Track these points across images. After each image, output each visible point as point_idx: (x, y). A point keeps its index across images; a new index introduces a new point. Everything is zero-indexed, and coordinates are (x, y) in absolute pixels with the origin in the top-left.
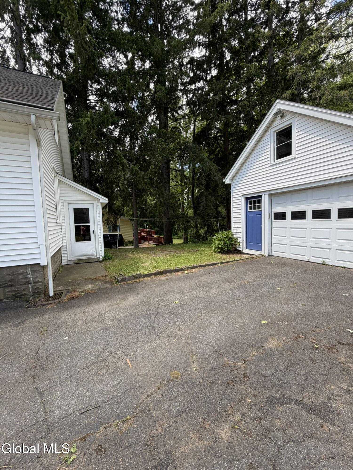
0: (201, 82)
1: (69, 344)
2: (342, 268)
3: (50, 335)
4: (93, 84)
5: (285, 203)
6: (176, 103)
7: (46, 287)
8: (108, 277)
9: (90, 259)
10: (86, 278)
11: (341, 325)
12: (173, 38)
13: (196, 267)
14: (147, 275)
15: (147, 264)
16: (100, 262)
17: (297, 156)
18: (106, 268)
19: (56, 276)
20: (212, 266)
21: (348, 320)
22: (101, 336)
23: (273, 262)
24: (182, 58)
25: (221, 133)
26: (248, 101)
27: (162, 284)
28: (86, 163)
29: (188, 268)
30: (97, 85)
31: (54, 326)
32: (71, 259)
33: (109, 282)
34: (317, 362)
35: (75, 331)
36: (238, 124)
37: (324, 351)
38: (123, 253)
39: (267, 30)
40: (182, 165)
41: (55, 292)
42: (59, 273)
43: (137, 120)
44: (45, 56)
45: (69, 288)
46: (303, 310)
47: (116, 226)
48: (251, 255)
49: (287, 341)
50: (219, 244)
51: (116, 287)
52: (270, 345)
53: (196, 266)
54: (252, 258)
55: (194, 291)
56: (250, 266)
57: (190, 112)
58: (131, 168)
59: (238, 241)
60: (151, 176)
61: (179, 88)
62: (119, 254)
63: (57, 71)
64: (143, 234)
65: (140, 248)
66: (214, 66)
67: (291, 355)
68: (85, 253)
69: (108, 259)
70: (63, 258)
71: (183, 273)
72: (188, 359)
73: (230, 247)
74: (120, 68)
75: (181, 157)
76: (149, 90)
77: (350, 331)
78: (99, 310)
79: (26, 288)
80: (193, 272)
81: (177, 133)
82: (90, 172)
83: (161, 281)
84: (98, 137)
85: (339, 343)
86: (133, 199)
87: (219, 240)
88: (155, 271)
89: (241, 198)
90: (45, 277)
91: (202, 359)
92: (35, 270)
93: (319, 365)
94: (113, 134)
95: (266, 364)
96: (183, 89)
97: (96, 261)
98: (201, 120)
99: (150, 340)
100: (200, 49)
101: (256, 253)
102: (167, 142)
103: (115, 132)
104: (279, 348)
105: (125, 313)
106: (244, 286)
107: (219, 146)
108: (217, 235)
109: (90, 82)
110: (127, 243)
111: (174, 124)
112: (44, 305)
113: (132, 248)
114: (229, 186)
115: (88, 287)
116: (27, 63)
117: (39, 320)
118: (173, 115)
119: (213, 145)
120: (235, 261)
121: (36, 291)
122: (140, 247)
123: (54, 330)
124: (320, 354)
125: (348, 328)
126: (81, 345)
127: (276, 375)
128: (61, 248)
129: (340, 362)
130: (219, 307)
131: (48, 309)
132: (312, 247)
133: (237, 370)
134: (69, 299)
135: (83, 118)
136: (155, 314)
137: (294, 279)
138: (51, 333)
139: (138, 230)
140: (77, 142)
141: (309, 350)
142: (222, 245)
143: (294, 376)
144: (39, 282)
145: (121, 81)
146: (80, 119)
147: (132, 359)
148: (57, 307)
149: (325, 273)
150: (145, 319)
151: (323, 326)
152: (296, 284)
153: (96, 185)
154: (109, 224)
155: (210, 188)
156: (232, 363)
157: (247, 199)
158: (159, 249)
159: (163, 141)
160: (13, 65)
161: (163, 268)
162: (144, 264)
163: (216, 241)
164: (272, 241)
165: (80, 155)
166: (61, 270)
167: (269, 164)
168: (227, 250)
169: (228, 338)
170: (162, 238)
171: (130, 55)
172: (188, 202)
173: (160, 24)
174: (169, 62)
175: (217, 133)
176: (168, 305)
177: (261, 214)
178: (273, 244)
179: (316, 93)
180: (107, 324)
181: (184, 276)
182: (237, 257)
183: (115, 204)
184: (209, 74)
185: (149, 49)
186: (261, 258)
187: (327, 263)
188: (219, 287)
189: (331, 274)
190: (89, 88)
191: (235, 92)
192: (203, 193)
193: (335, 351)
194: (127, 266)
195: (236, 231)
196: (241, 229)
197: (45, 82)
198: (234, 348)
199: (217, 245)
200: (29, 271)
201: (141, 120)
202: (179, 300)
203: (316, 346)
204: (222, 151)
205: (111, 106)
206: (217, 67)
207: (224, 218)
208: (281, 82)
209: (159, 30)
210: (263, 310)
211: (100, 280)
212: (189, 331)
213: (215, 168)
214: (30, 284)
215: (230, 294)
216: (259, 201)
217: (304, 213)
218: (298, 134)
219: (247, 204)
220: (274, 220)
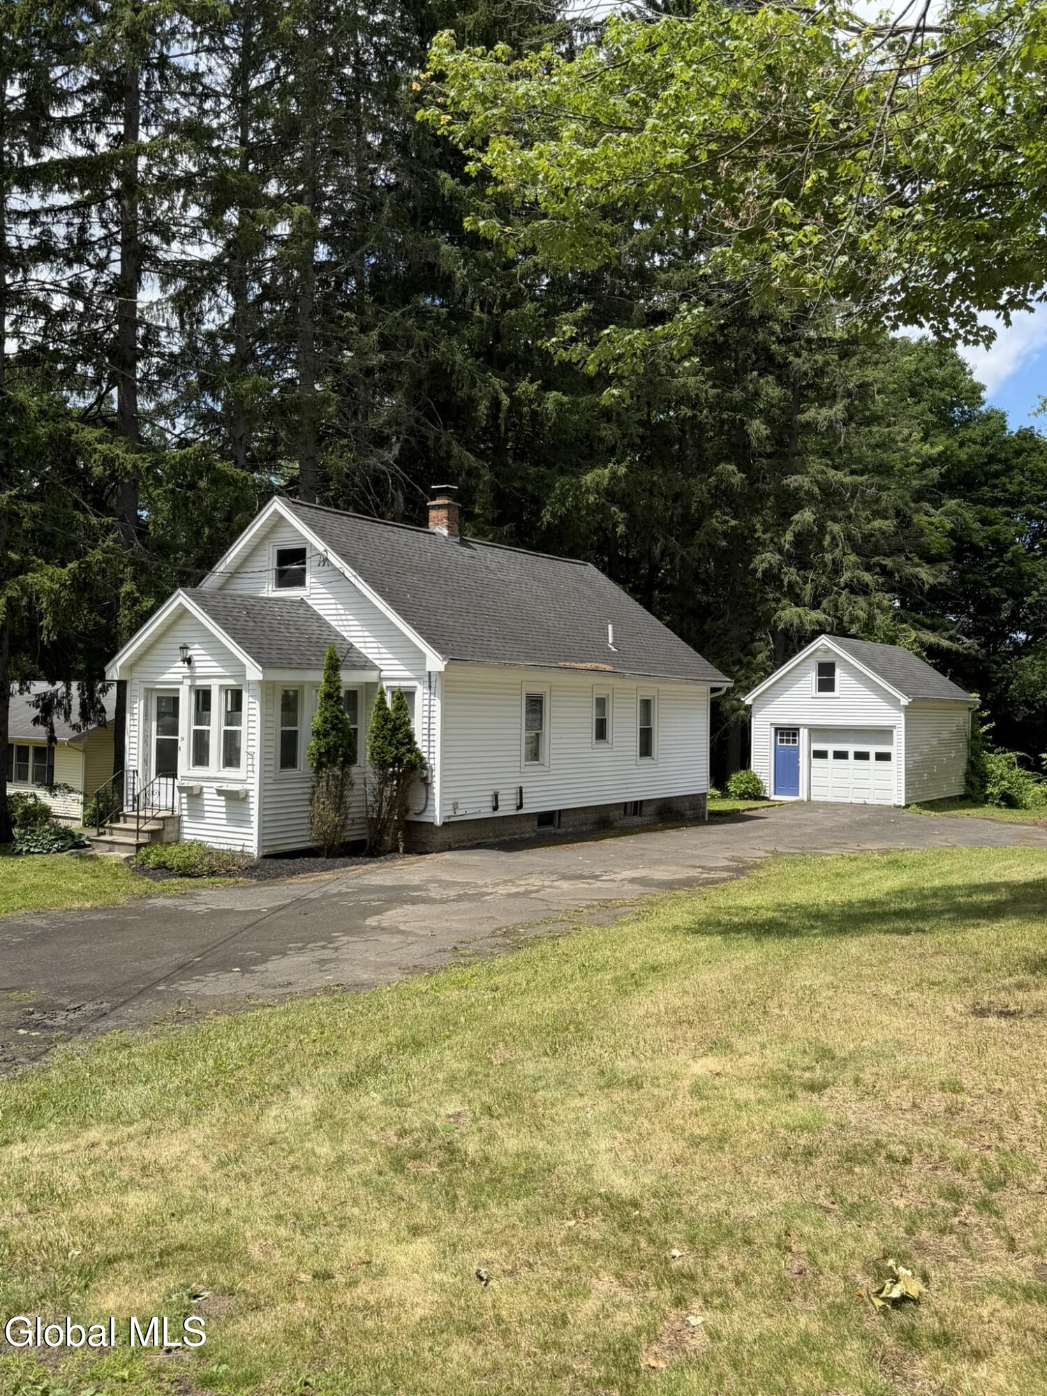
5: (827, 741)
17: (842, 696)
23: (812, 807)
48: (782, 801)
54: (783, 805)
59: (763, 785)
89: (767, 726)
101: (790, 799)
108: (733, 777)
114: (749, 708)
132: (854, 788)
142: (744, 790)
157: (777, 729)
164: (811, 783)
177: (797, 750)
178: (811, 786)
182: (765, 803)
186: (798, 804)
187: (867, 803)
195: (758, 770)
196: (766, 767)
216: (794, 735)
217: (846, 753)
218: (842, 675)
219: (776, 736)
220: (813, 758)
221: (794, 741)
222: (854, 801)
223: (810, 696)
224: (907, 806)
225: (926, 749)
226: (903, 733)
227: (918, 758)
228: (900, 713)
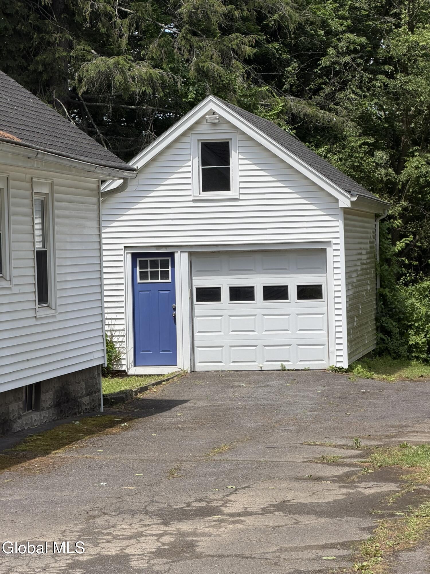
2: (306, 370)
5: (218, 271)
17: (242, 197)
89: (122, 252)
132: (265, 346)
157: (134, 256)
164: (195, 342)
167: (189, 195)
177: (174, 290)
178: (195, 348)
187: (287, 368)
216: (165, 265)
217: (250, 289)
218: (242, 162)
219: (134, 266)
220: (197, 301)
221: (165, 275)
222: (267, 366)
223: (190, 198)
224: (351, 368)
225: (355, 278)
226: (342, 253)
228: (338, 221)
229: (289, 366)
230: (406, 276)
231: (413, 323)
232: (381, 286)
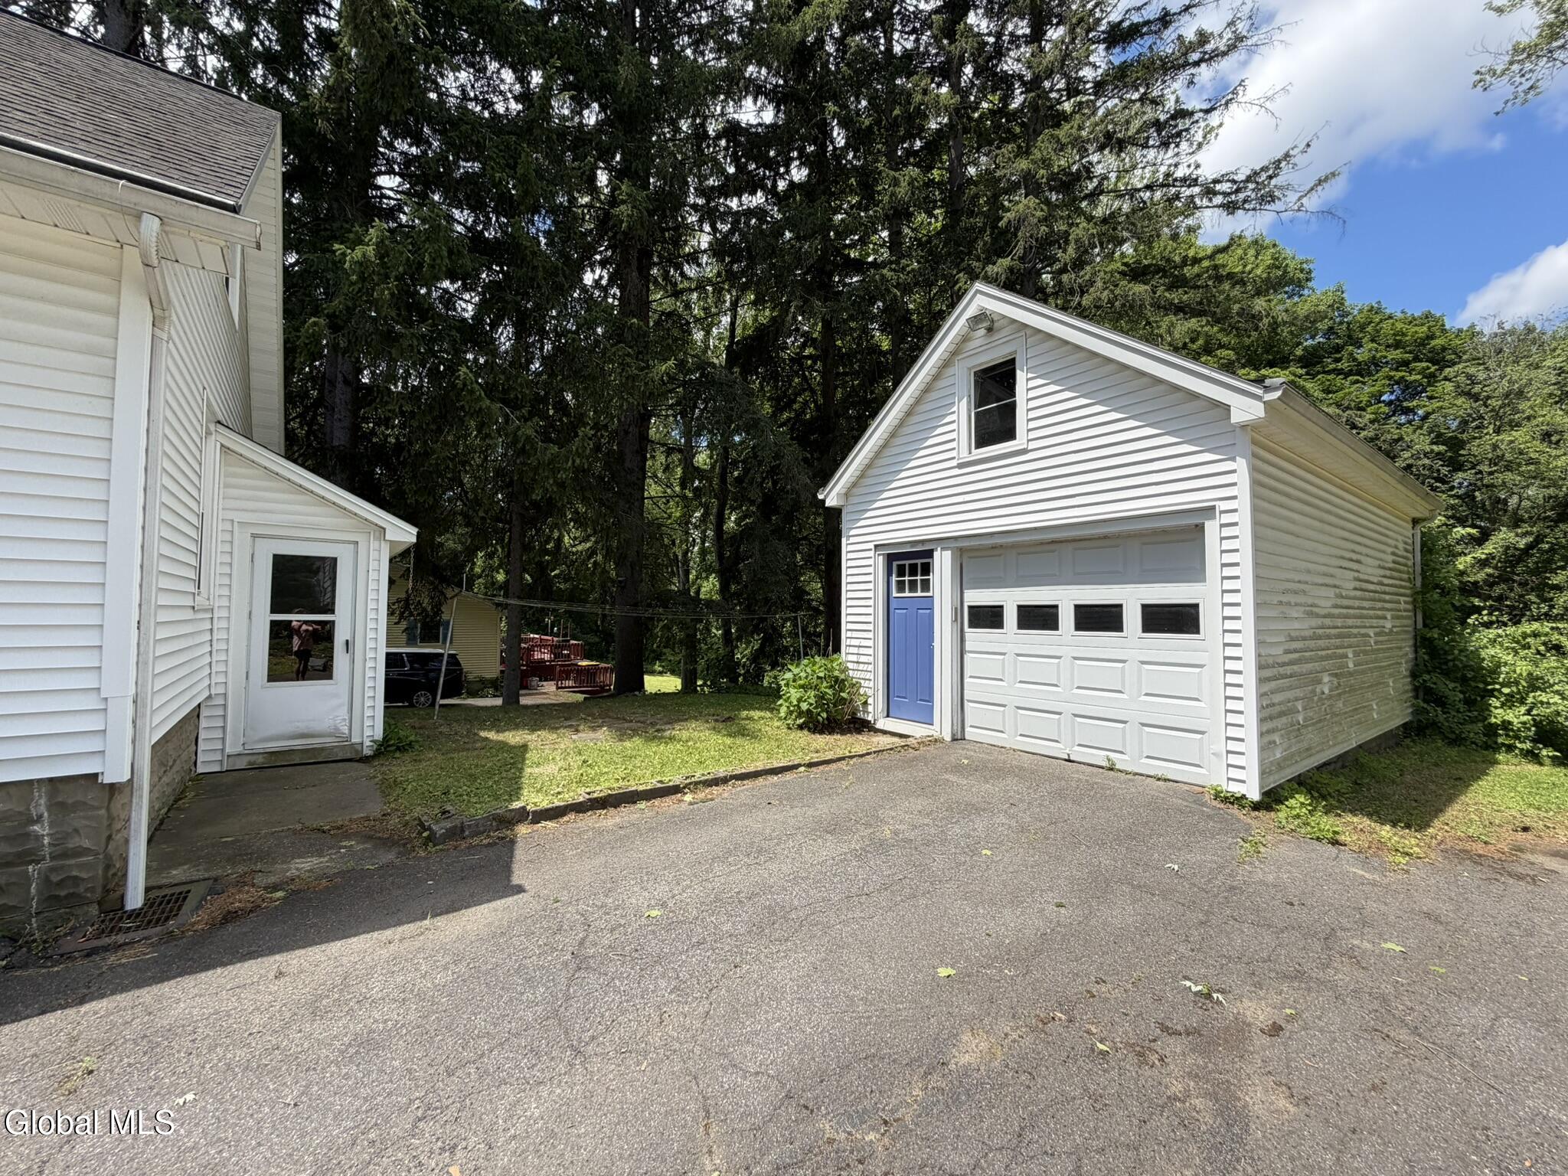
0: (759, 194)
1: (196, 1125)
2: (1159, 779)
3: (109, 1092)
4: (396, 139)
5: (999, 578)
6: (677, 242)
7: (111, 872)
8: (394, 821)
9: (323, 749)
10: (299, 827)
11: (1166, 969)
12: (679, 55)
13: (725, 780)
14: (547, 810)
15: (550, 769)
16: (365, 760)
17: (1032, 446)
18: (388, 787)
19: (162, 823)
20: (777, 774)
21: (1182, 949)
22: (347, 1077)
23: (966, 762)
24: (705, 118)
25: (815, 348)
26: (894, 270)
27: (601, 846)
28: (341, 395)
29: (696, 783)
30: (411, 145)
31: (130, 1045)
32: (239, 749)
33: (395, 843)
34: (1106, 1105)
35: (228, 1065)
36: (865, 331)
37: (1124, 1060)
38: (456, 727)
39: (944, 90)
40: (687, 434)
41: (153, 895)
42: (178, 809)
43: (545, 279)
44: (223, 20)
45: (217, 872)
46: (1059, 924)
47: (439, 624)
48: (901, 736)
49: (1015, 1036)
50: (800, 700)
51: (423, 864)
52: (967, 1056)
53: (726, 777)
54: (903, 747)
55: (718, 868)
56: (900, 774)
57: (719, 274)
58: (511, 428)
59: (862, 691)
60: (578, 461)
61: (691, 200)
62: (444, 729)
63: (264, 76)
64: (537, 656)
65: (526, 707)
66: (799, 158)
67: (1029, 1087)
68: (301, 727)
69: (398, 749)
70: (202, 746)
71: (680, 801)
72: (691, 1138)
73: (836, 711)
74: (500, 108)
75: (685, 408)
76: (592, 188)
77: (1190, 987)
78: (345, 960)
79: (13, 880)
80: (712, 800)
81: (676, 333)
82: (355, 428)
83: (600, 832)
84: (399, 315)
85: (1165, 1029)
86: (510, 530)
87: (802, 687)
88: (580, 795)
89: (871, 554)
90: (114, 833)
91: (742, 1131)
92: (70, 801)
93: (1112, 1115)
94: (455, 310)
95: (955, 1128)
96: (702, 206)
97: (348, 756)
98: (754, 303)
99: (548, 1075)
100: (759, 103)
101: (917, 731)
102: (642, 360)
103: (461, 302)
104: (992, 1065)
105: (452, 966)
106: (881, 846)
107: (807, 385)
108: (796, 671)
109: (385, 133)
110: (476, 687)
111: (668, 304)
112: (90, 953)
113: (493, 707)
114: (835, 514)
115: (304, 866)
116: (147, 29)
117: (63, 1025)
118: (666, 276)
119: (790, 381)
120: (851, 757)
121: (63, 893)
122: (524, 701)
123: (130, 1065)
124: (1114, 1074)
125: (1186, 978)
126: (251, 1123)
127: (985, 1166)
128: (199, 705)
129: (1169, 1098)
130: (801, 926)
131: (111, 968)
132: (1076, 715)
133: (860, 1162)
134: (214, 919)
135: (348, 245)
136: (572, 966)
137: (1029, 819)
138: (112, 1079)
139: (521, 641)
140: (313, 319)
141: (1080, 1062)
142: (811, 704)
143: (1040, 1164)
144: (85, 851)
145: (501, 151)
146: (336, 246)
147: (471, 1166)
148: (155, 961)
149: (1114, 796)
150: (535, 988)
151: (1118, 974)
152: (1035, 834)
153: (373, 472)
154: (411, 614)
155: (776, 512)
156: (843, 1136)
157: (890, 558)
158: (596, 711)
159: (629, 355)
160: (85, 23)
161: (607, 784)
162: (537, 770)
163: (792, 691)
164: (965, 692)
165: (321, 365)
166: (190, 795)
167: (954, 458)
168: (828, 718)
169: (832, 1041)
170: (606, 669)
171: (536, 78)
172: (703, 552)
173: (640, 9)
174: (664, 120)
175: (804, 346)
176: (620, 925)
177: (931, 609)
178: (966, 702)
179: (1073, 276)
180: (376, 1021)
181: (682, 814)
182: (857, 743)
183: (441, 545)
184: (782, 176)
185: (602, 71)
186: (932, 748)
187: (1118, 766)
188: (799, 852)
189: (1131, 800)
190: (382, 150)
191: (857, 237)
192: (752, 529)
193: (1154, 1058)
194: (473, 778)
195: (854, 658)
196: (870, 651)
197: (212, 107)
198: (852, 1076)
199: (795, 703)
200: (37, 805)
201: (561, 279)
202: (664, 905)
203: (1101, 1046)
204: (815, 402)
205: (457, 217)
206: (805, 160)
207: (816, 610)
208: (982, 230)
209: (638, 25)
210: (941, 928)
211: (355, 835)
212: (697, 1024)
213: (792, 452)
214: (37, 862)
215: (835, 875)
216: (925, 568)
217: (1051, 610)
218: (1032, 384)
219: (889, 574)
220: (970, 626)
221: (926, 585)
222: (1080, 754)
223: (954, 463)
225: (1325, 600)
227: (1302, 625)
228: (1233, 459)
229: (1122, 762)
230: (1480, 614)
231: (1497, 687)
232: (1425, 625)
